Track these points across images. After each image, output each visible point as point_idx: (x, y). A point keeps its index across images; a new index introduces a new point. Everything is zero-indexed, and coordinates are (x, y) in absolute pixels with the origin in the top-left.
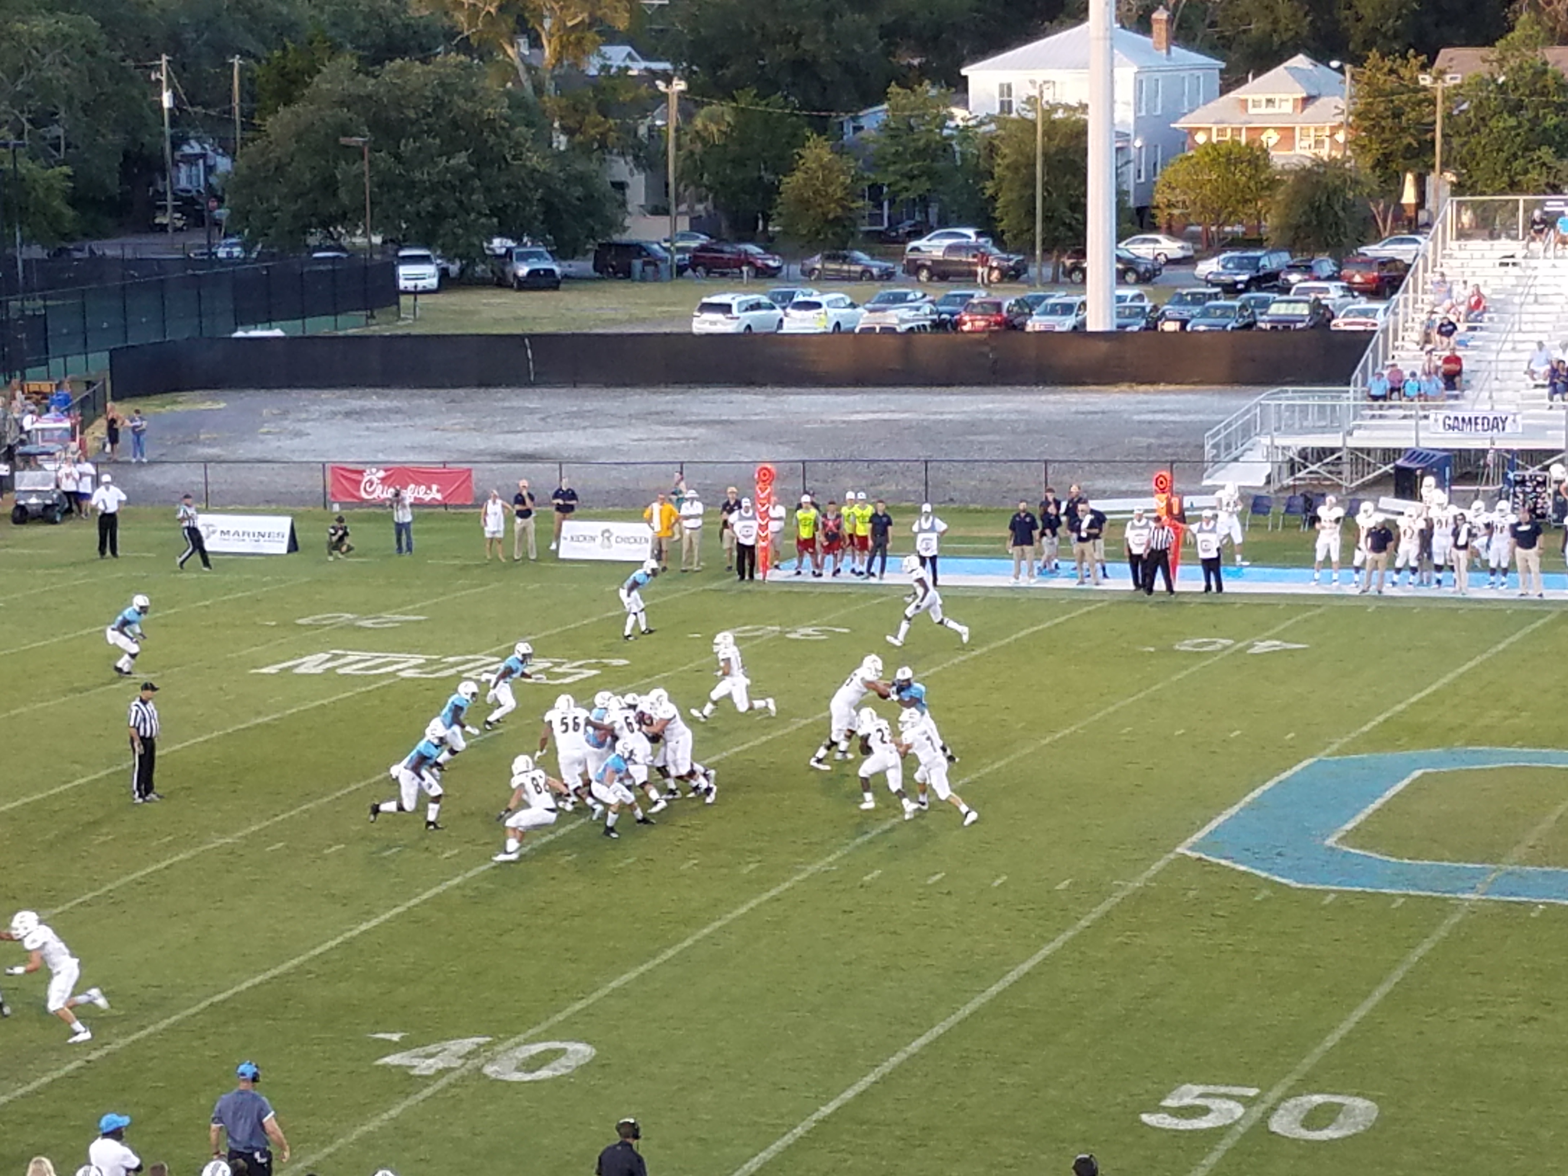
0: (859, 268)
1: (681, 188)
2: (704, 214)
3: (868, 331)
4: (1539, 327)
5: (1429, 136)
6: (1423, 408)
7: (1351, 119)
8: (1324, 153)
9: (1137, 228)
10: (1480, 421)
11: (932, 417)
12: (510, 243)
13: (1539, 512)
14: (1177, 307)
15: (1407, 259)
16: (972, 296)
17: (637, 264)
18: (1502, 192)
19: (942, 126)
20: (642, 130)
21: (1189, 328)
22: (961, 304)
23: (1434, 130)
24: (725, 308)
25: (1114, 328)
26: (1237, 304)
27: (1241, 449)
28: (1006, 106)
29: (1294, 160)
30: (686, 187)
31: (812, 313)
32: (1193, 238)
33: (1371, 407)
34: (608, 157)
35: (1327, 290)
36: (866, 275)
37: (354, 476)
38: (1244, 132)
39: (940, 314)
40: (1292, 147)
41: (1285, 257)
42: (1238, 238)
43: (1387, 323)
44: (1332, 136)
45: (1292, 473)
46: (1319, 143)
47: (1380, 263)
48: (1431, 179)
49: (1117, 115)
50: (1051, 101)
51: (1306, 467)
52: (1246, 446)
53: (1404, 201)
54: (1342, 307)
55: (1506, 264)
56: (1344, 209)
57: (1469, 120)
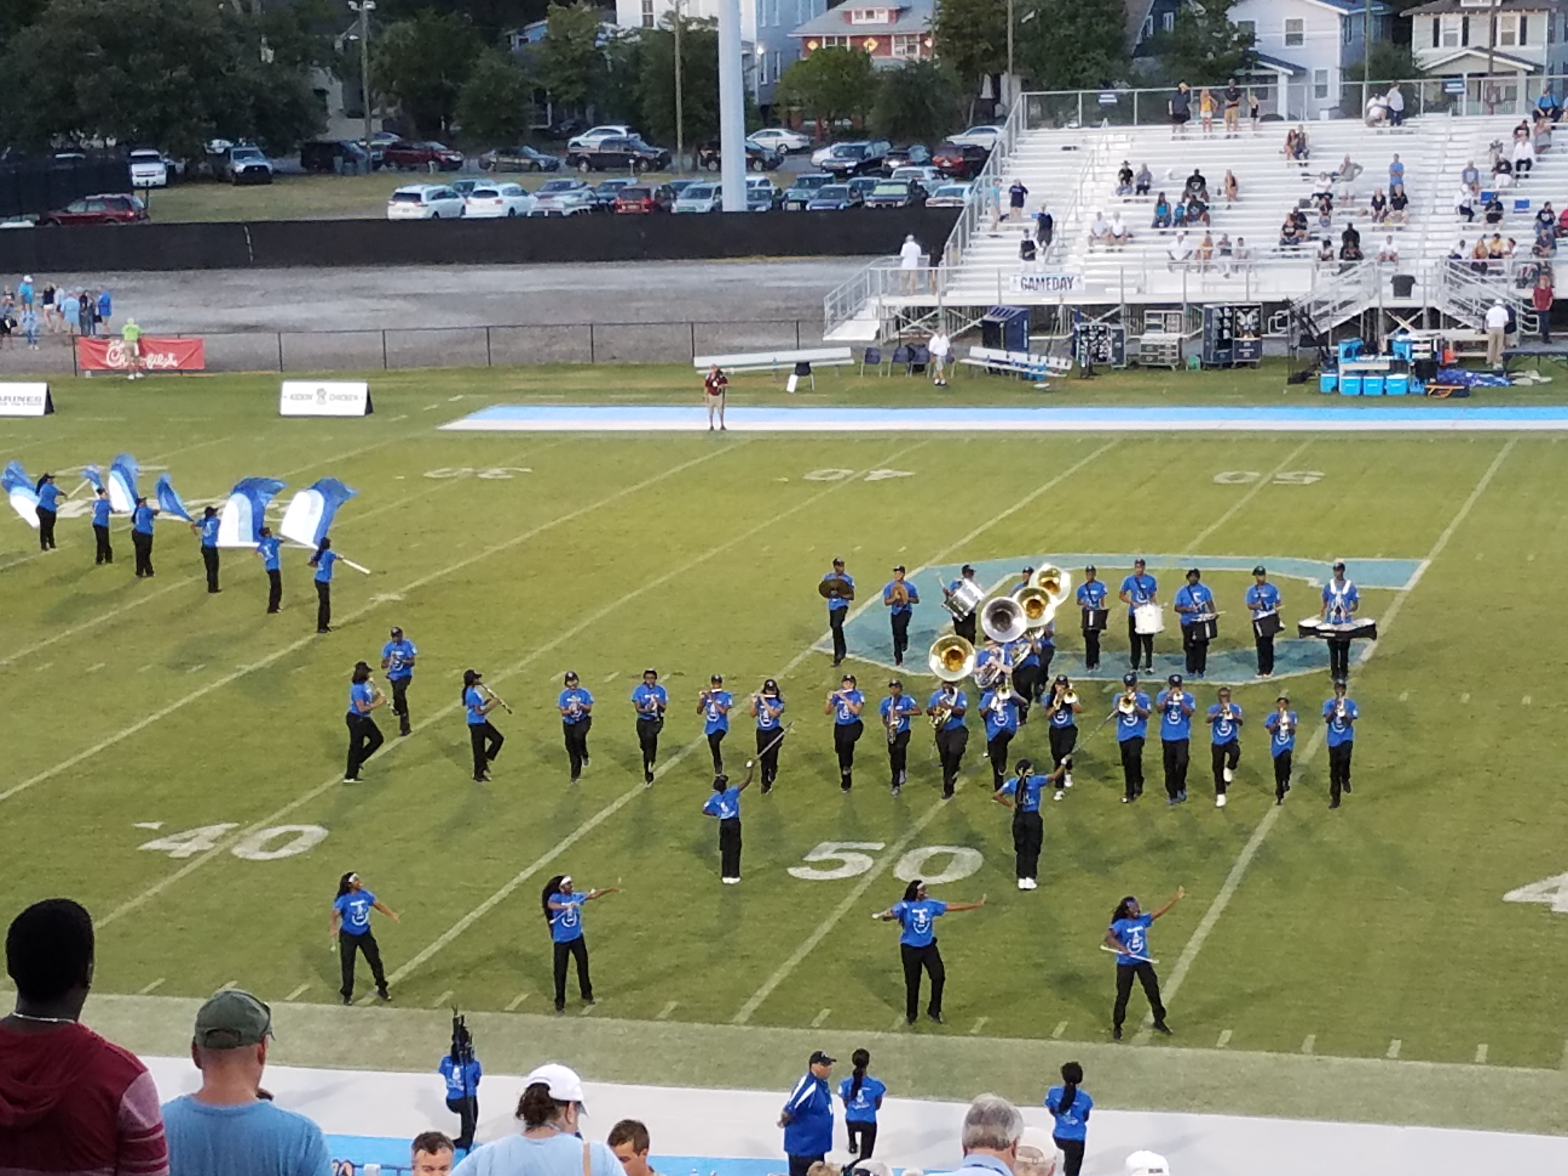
0: (528, 162)
1: (374, 95)
2: (393, 115)
3: (538, 216)
5: (1002, 41)
7: (937, 28)
8: (917, 56)
9: (761, 123)
10: (1051, 281)
11: (594, 288)
12: (228, 144)
13: (1101, 356)
14: (798, 190)
15: (987, 146)
16: (625, 184)
17: (338, 160)
18: (1065, 88)
19: (596, 38)
20: (339, 45)
21: (808, 207)
22: (617, 190)
23: (1006, 37)
24: (416, 197)
25: (745, 209)
26: (847, 186)
27: (854, 309)
28: (648, 20)
29: (891, 63)
30: (378, 94)
31: (492, 200)
32: (809, 131)
34: (311, 68)
35: (921, 174)
36: (535, 166)
37: (100, 347)
38: (848, 40)
39: (598, 199)
40: (890, 53)
41: (886, 145)
42: (846, 131)
43: (973, 200)
44: (922, 42)
45: (898, 328)
46: (911, 49)
47: (965, 150)
48: (1004, 79)
49: (742, 27)
50: (687, 15)
51: (909, 323)
52: (860, 305)
53: (983, 96)
54: (935, 187)
55: (1068, 148)
56: (934, 105)
57: (1034, 27)
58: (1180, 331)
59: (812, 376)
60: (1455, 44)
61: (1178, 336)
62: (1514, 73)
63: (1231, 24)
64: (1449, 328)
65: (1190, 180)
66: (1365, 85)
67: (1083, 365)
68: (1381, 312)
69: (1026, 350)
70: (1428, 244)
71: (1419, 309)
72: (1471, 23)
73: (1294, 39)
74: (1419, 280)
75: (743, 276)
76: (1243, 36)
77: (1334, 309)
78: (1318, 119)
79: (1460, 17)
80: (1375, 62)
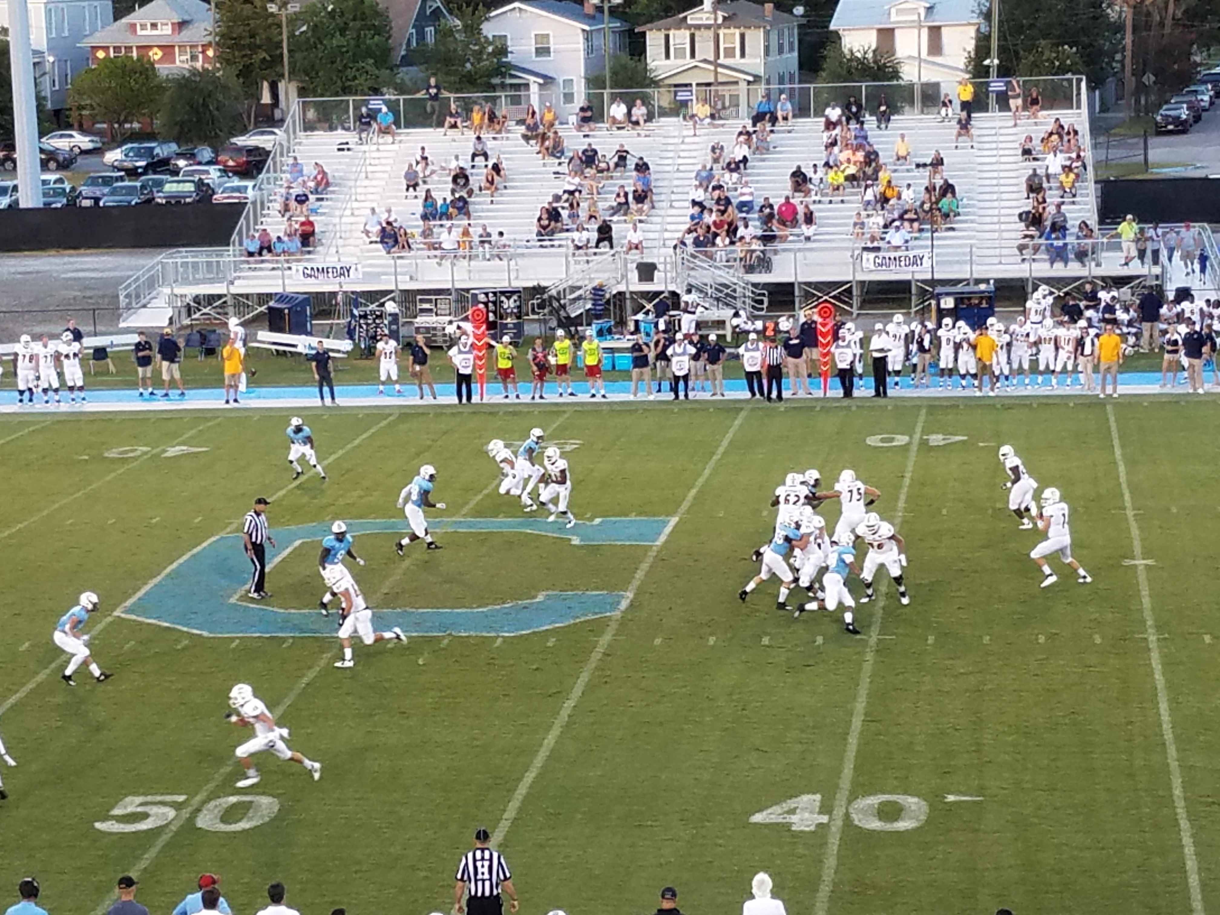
4: (370, 197)
5: (278, 52)
6: (287, 261)
7: (217, 39)
8: (199, 65)
9: (55, 126)
10: (330, 270)
14: (91, 188)
15: (268, 146)
18: (337, 94)
21: (101, 204)
23: (282, 48)
25: (41, 206)
26: (138, 184)
27: (148, 297)
29: (176, 71)
32: (99, 133)
33: (248, 262)
35: (207, 172)
38: (134, 49)
40: (174, 62)
41: (173, 147)
42: (137, 133)
43: (255, 196)
44: (203, 52)
45: (189, 315)
46: (194, 58)
47: (248, 150)
48: (282, 86)
49: (32, 37)
51: (199, 310)
52: (151, 296)
53: (263, 102)
54: (220, 185)
55: (343, 150)
56: (218, 109)
57: (308, 39)
58: (450, 314)
59: (109, 360)
60: (684, 57)
61: (448, 318)
62: (736, 83)
63: (486, 37)
65: (455, 178)
66: (607, 93)
67: (363, 346)
68: (628, 296)
69: (310, 334)
70: (667, 235)
71: (662, 292)
72: (697, 39)
73: (543, 51)
74: (660, 267)
75: (42, 268)
76: (497, 47)
77: (587, 293)
78: (567, 123)
79: (687, 33)
80: (615, 73)
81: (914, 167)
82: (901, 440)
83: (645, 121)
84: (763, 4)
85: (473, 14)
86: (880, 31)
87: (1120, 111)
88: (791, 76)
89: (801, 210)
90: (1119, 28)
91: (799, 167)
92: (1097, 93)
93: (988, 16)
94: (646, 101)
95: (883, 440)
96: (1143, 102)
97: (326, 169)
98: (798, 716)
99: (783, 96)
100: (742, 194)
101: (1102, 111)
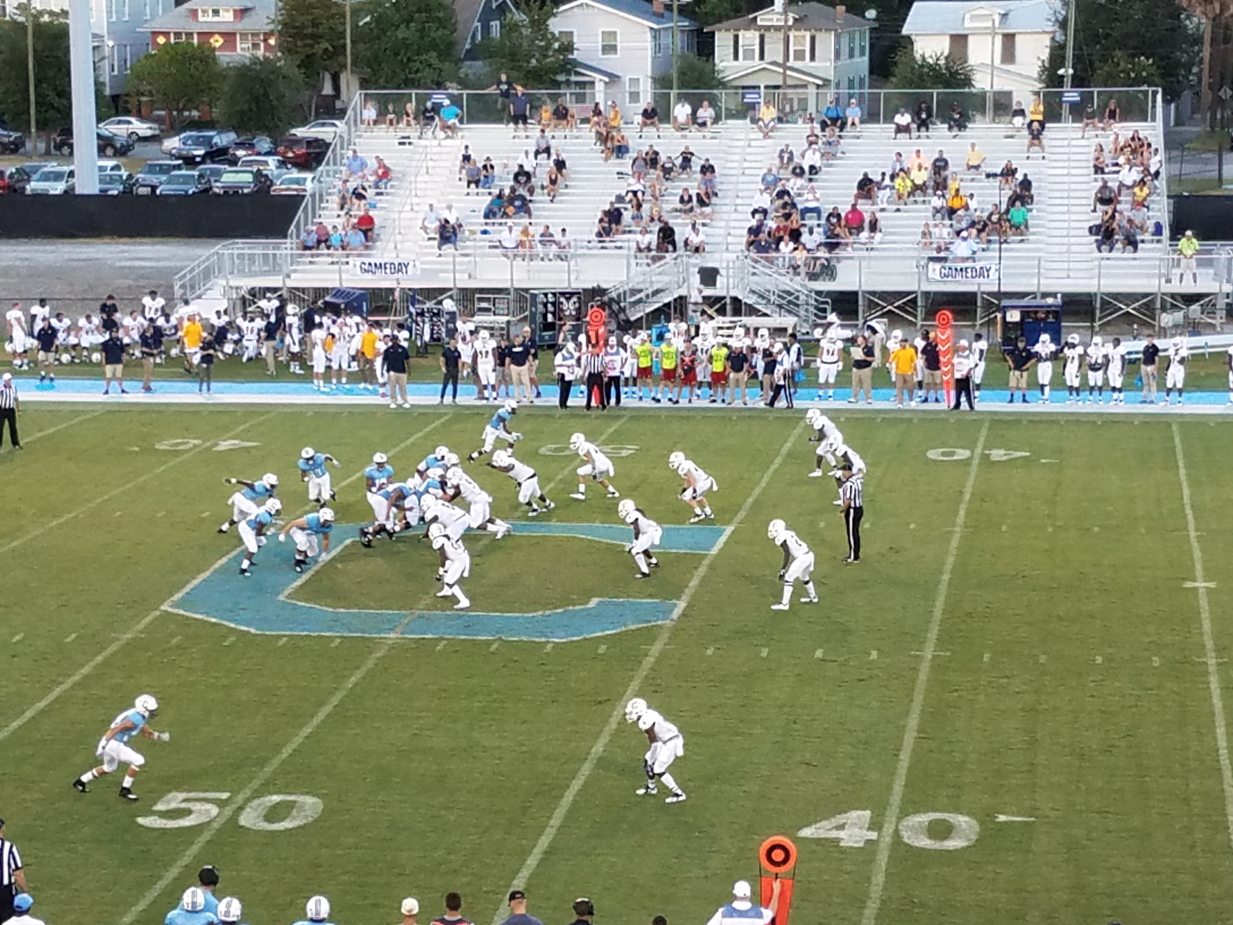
4: (429, 193)
5: (342, 41)
6: (345, 256)
7: (280, 28)
8: (260, 53)
9: (113, 112)
10: (388, 266)
13: (436, 336)
14: (148, 176)
15: (328, 138)
18: (399, 87)
21: (158, 192)
23: (345, 38)
25: (96, 192)
26: (196, 173)
27: (203, 289)
29: (237, 59)
32: (159, 120)
33: (305, 256)
35: (266, 163)
38: (195, 36)
40: (235, 50)
41: (232, 136)
42: (194, 121)
43: (314, 189)
44: (265, 40)
46: (255, 46)
47: (308, 142)
48: (344, 78)
49: (92, 21)
50: (39, 8)
51: (255, 303)
52: (207, 287)
53: (324, 92)
54: (279, 176)
55: (404, 144)
56: (278, 99)
57: (371, 30)
58: (508, 315)
60: (753, 59)
61: (506, 319)
62: (805, 86)
63: (553, 34)
64: (750, 315)
65: (516, 176)
66: (674, 92)
67: (419, 344)
68: (689, 300)
70: (730, 239)
71: (724, 298)
72: (766, 40)
74: (723, 272)
75: (96, 256)
76: (563, 43)
77: (647, 296)
78: (632, 123)
79: (757, 34)
80: (682, 73)
81: (983, 176)
82: (962, 454)
83: (713, 123)
84: (834, 7)
85: (541, 8)
86: (952, 37)
87: (1195, 125)
88: (862, 80)
89: (867, 217)
90: (1198, 40)
91: (866, 175)
92: (1173, 106)
93: (1063, 24)
94: (713, 102)
95: (944, 454)
96: (1219, 116)
97: (386, 162)
98: (850, 731)
99: (853, 101)
100: (807, 200)
101: (1177, 124)
